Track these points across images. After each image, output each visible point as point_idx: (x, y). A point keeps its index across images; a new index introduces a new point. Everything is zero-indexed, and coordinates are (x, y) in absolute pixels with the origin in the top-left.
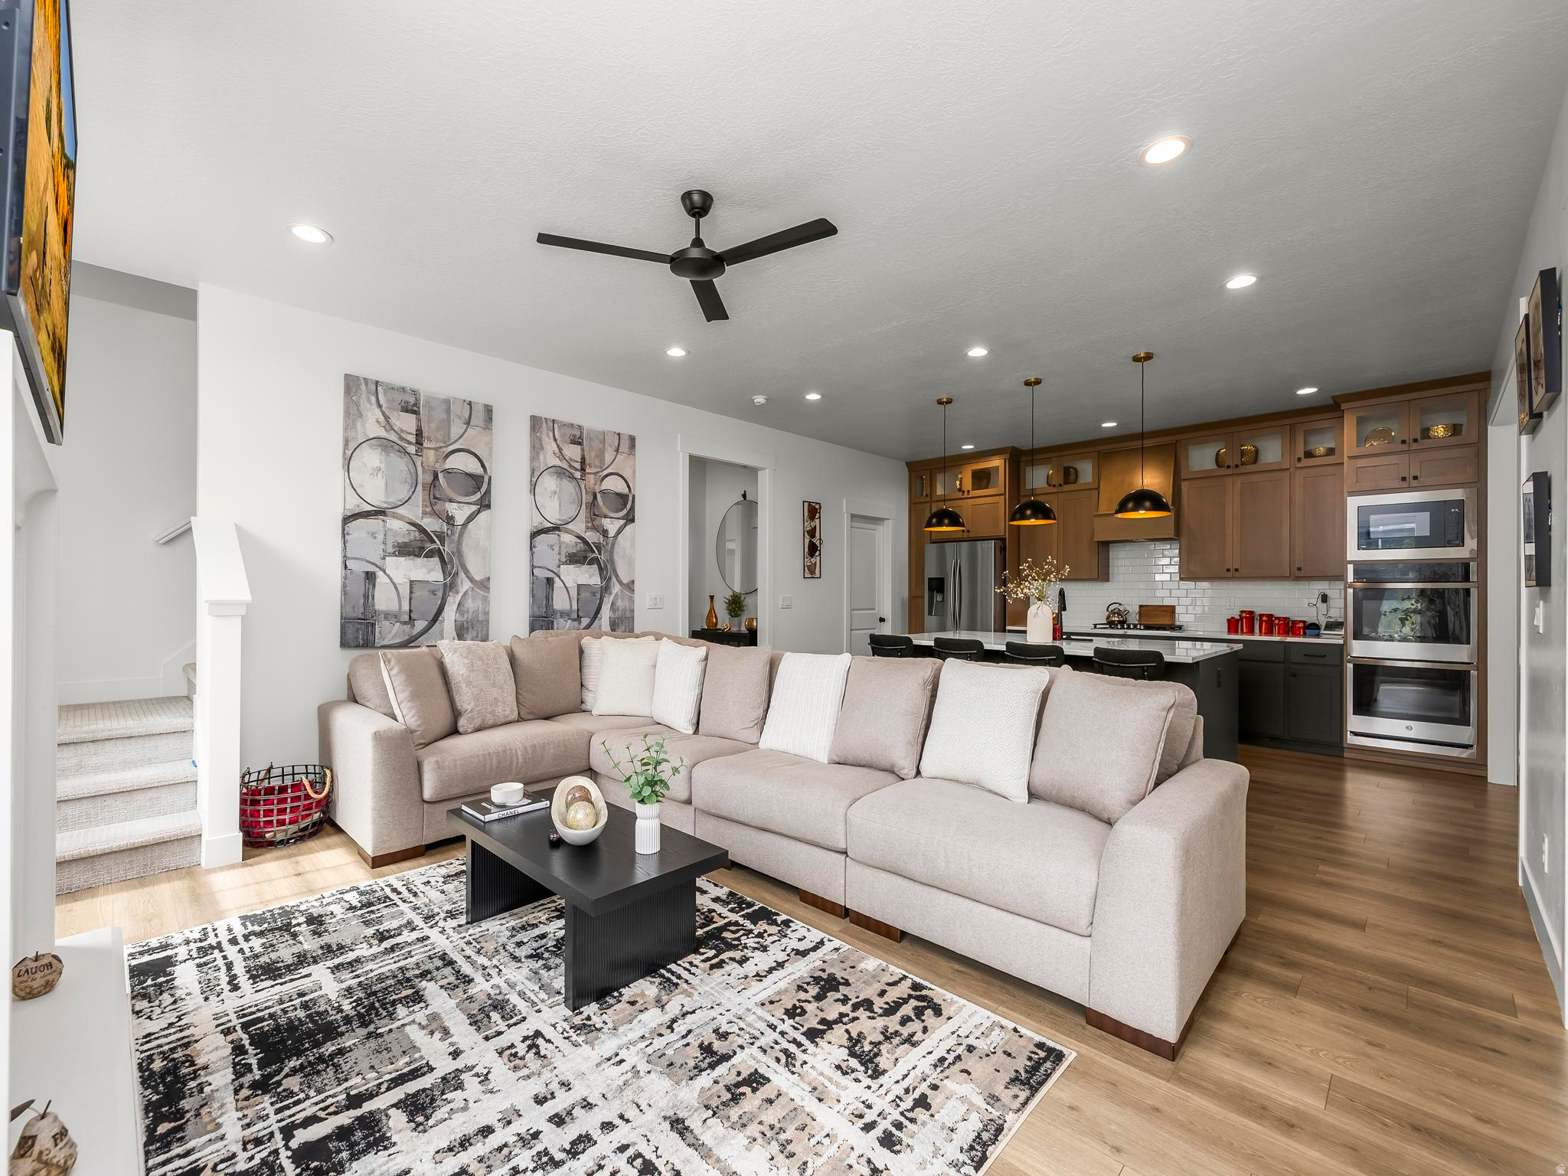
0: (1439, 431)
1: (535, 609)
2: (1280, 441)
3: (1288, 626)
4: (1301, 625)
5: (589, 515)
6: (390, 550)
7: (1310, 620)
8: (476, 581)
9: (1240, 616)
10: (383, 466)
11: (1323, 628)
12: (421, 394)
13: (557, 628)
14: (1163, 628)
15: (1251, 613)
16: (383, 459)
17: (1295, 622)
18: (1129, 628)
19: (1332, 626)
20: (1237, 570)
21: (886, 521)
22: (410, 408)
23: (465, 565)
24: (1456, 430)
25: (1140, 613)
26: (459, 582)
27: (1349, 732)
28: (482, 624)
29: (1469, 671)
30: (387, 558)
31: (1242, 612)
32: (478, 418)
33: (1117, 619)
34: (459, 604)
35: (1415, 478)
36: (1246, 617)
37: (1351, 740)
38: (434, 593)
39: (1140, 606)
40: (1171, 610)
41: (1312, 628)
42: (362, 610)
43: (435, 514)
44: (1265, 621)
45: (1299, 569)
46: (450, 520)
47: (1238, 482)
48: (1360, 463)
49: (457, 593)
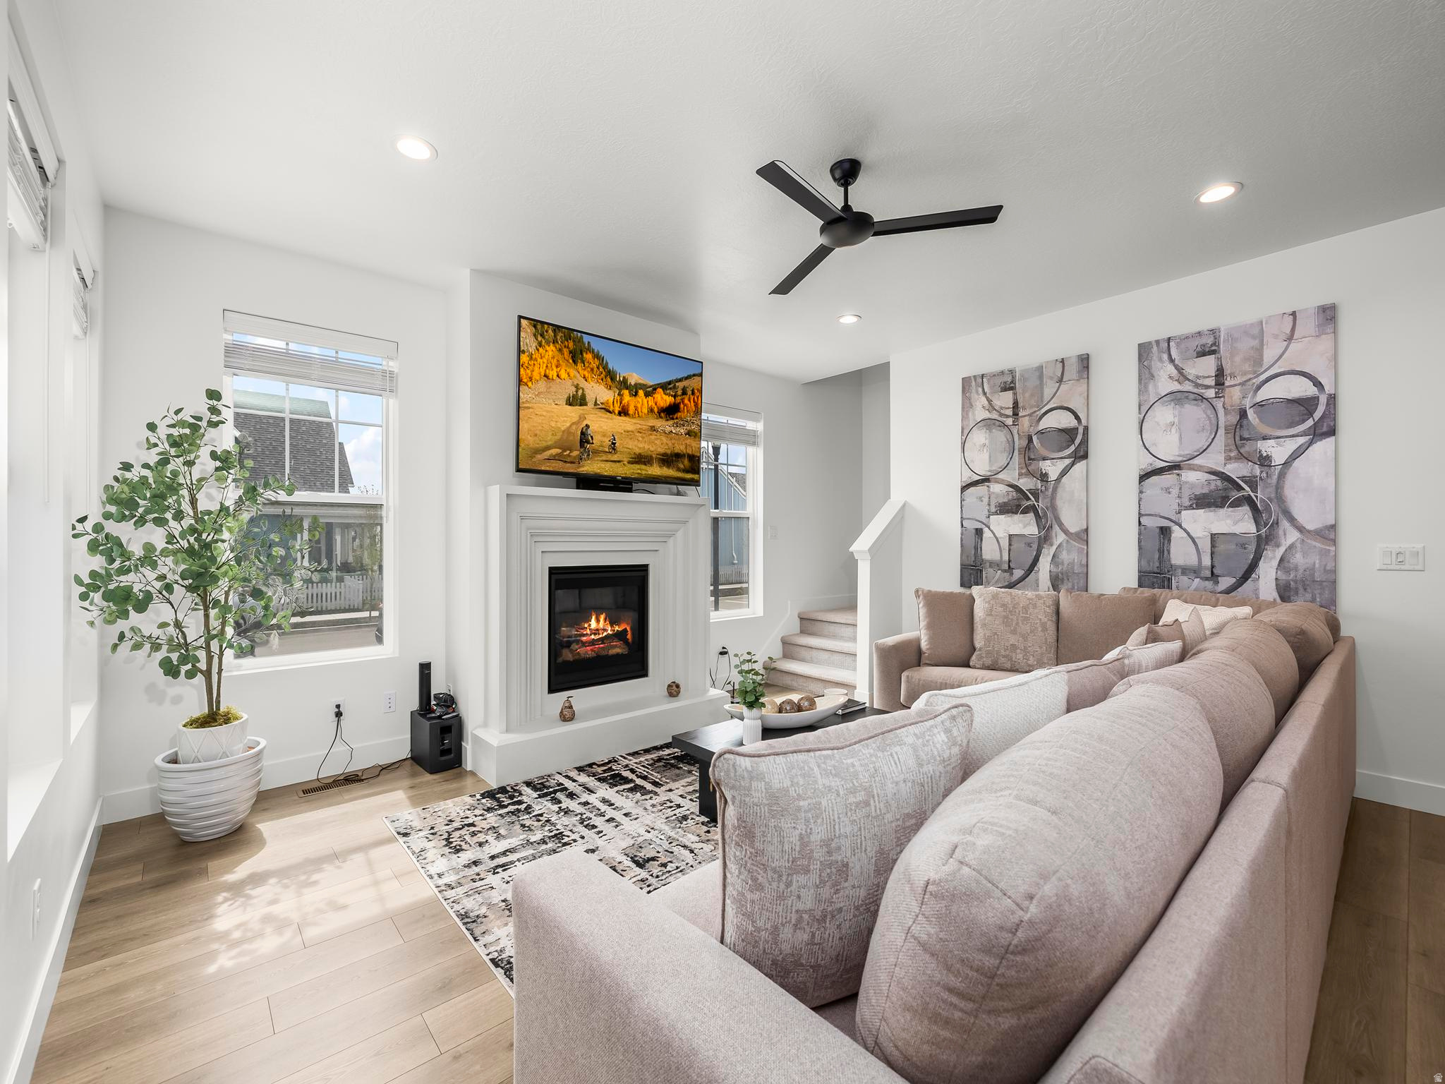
1: (1142, 563)
5: (1231, 441)
6: (993, 510)
8: (1071, 534)
10: (987, 442)
12: (1017, 370)
13: (1177, 588)
16: (987, 436)
22: (1008, 386)
23: (1059, 518)
26: (1054, 535)
28: (1078, 576)
30: (991, 517)
32: (1072, 370)
34: (1054, 556)
38: (1029, 545)
42: (973, 559)
43: (1030, 474)
46: (1044, 477)
49: (1052, 545)
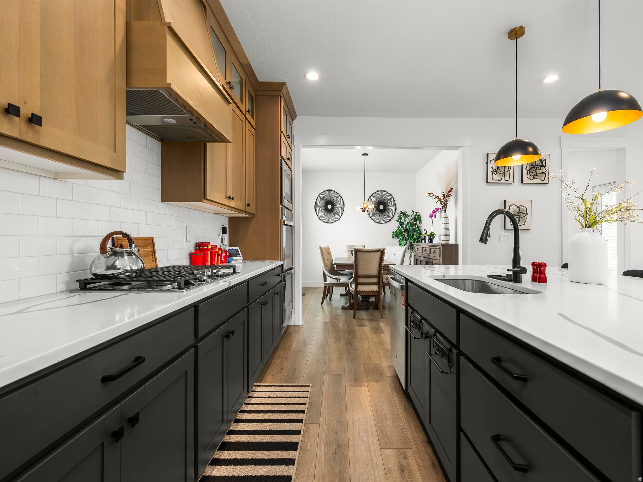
20: (232, 199)
40: (151, 244)
45: (248, 205)
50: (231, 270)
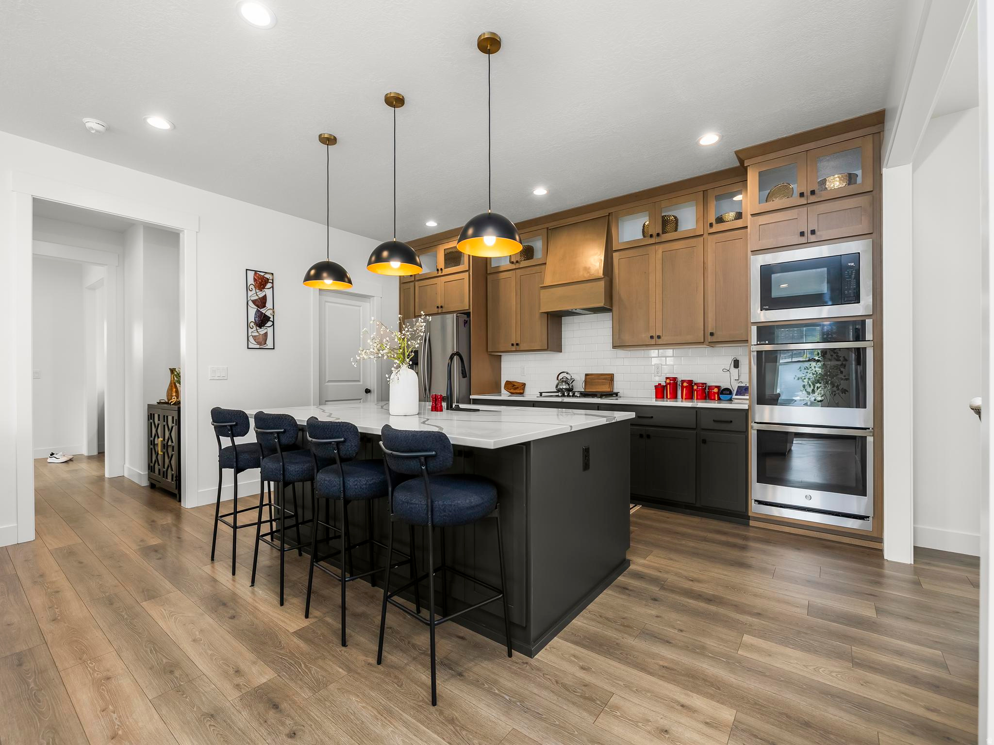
0: (835, 183)
2: (695, 207)
3: (706, 392)
4: (716, 390)
7: (724, 385)
9: (665, 382)
11: (735, 393)
14: (602, 395)
15: (675, 379)
17: (711, 388)
18: (574, 396)
19: (743, 390)
20: (659, 337)
21: (372, 298)
24: (851, 179)
25: (586, 381)
27: (753, 501)
29: (866, 437)
31: (667, 378)
33: (564, 387)
35: (813, 232)
36: (670, 384)
37: (755, 509)
39: (586, 375)
40: (610, 378)
41: (724, 393)
44: (686, 387)
45: (712, 334)
47: (660, 249)
48: (762, 219)
50: (728, 392)
